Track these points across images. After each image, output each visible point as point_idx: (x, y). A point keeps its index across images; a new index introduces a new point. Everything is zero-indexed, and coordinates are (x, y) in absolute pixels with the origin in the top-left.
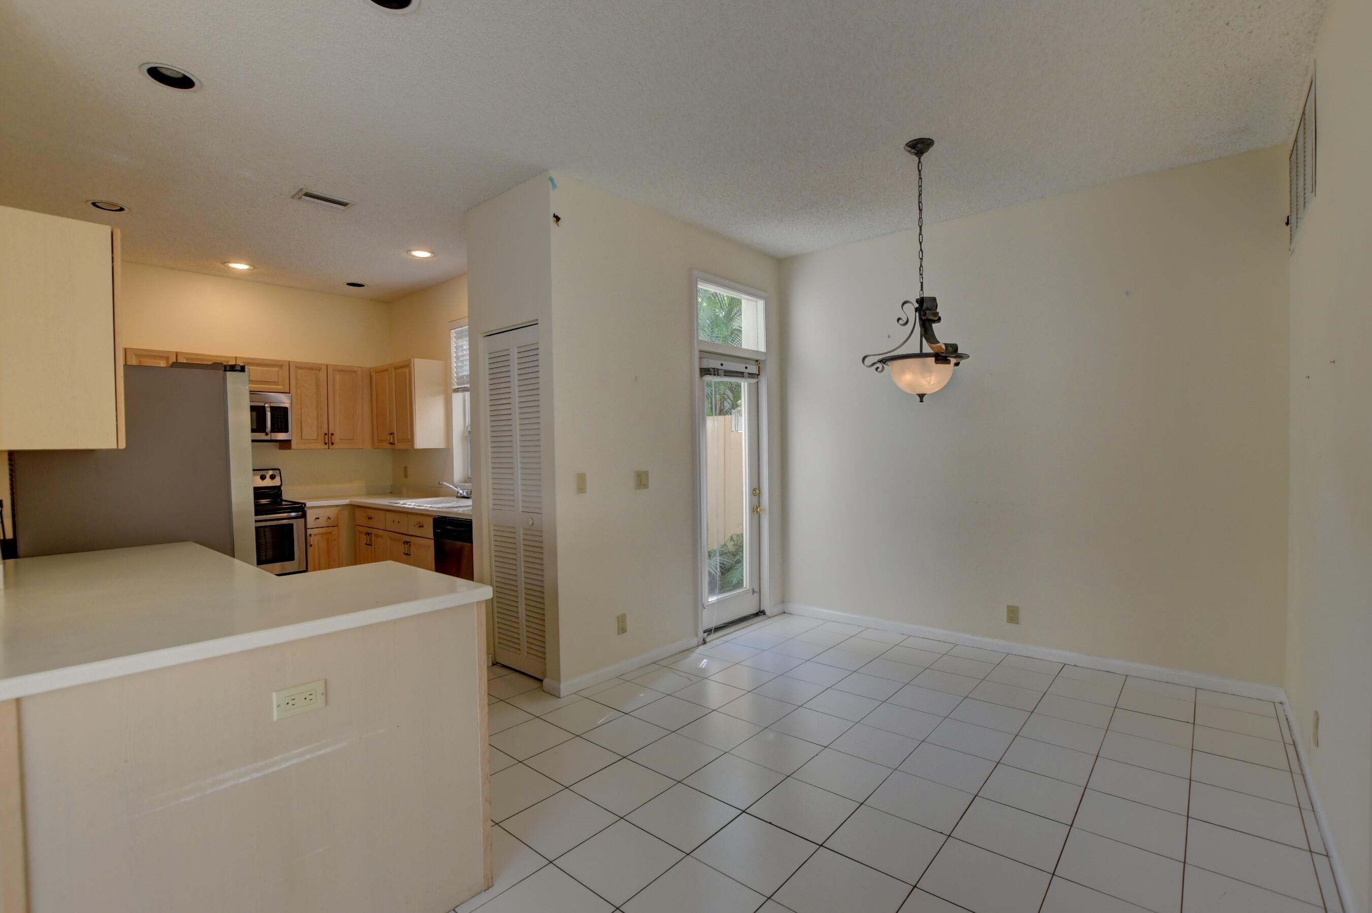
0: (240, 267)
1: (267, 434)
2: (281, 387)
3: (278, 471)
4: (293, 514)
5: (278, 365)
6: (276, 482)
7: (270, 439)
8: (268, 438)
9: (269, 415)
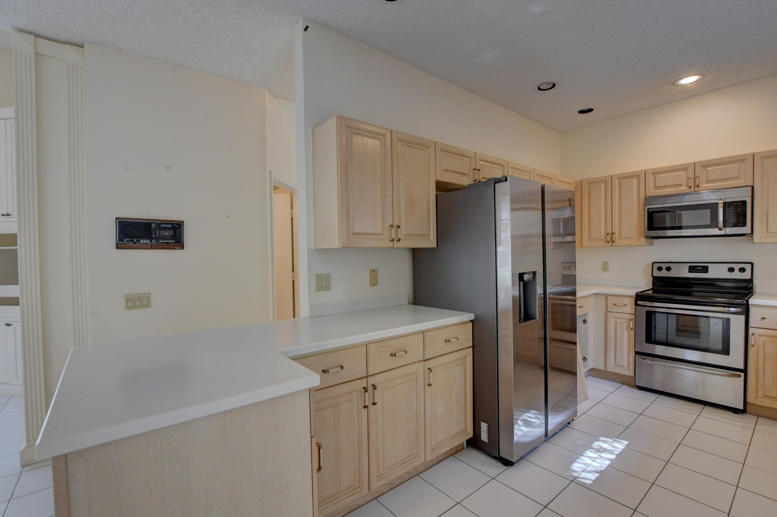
0: (689, 80)
1: (720, 229)
2: (744, 181)
3: (750, 265)
4: (732, 309)
5: (740, 160)
6: (746, 275)
7: (724, 234)
8: (722, 233)
9: (721, 210)
